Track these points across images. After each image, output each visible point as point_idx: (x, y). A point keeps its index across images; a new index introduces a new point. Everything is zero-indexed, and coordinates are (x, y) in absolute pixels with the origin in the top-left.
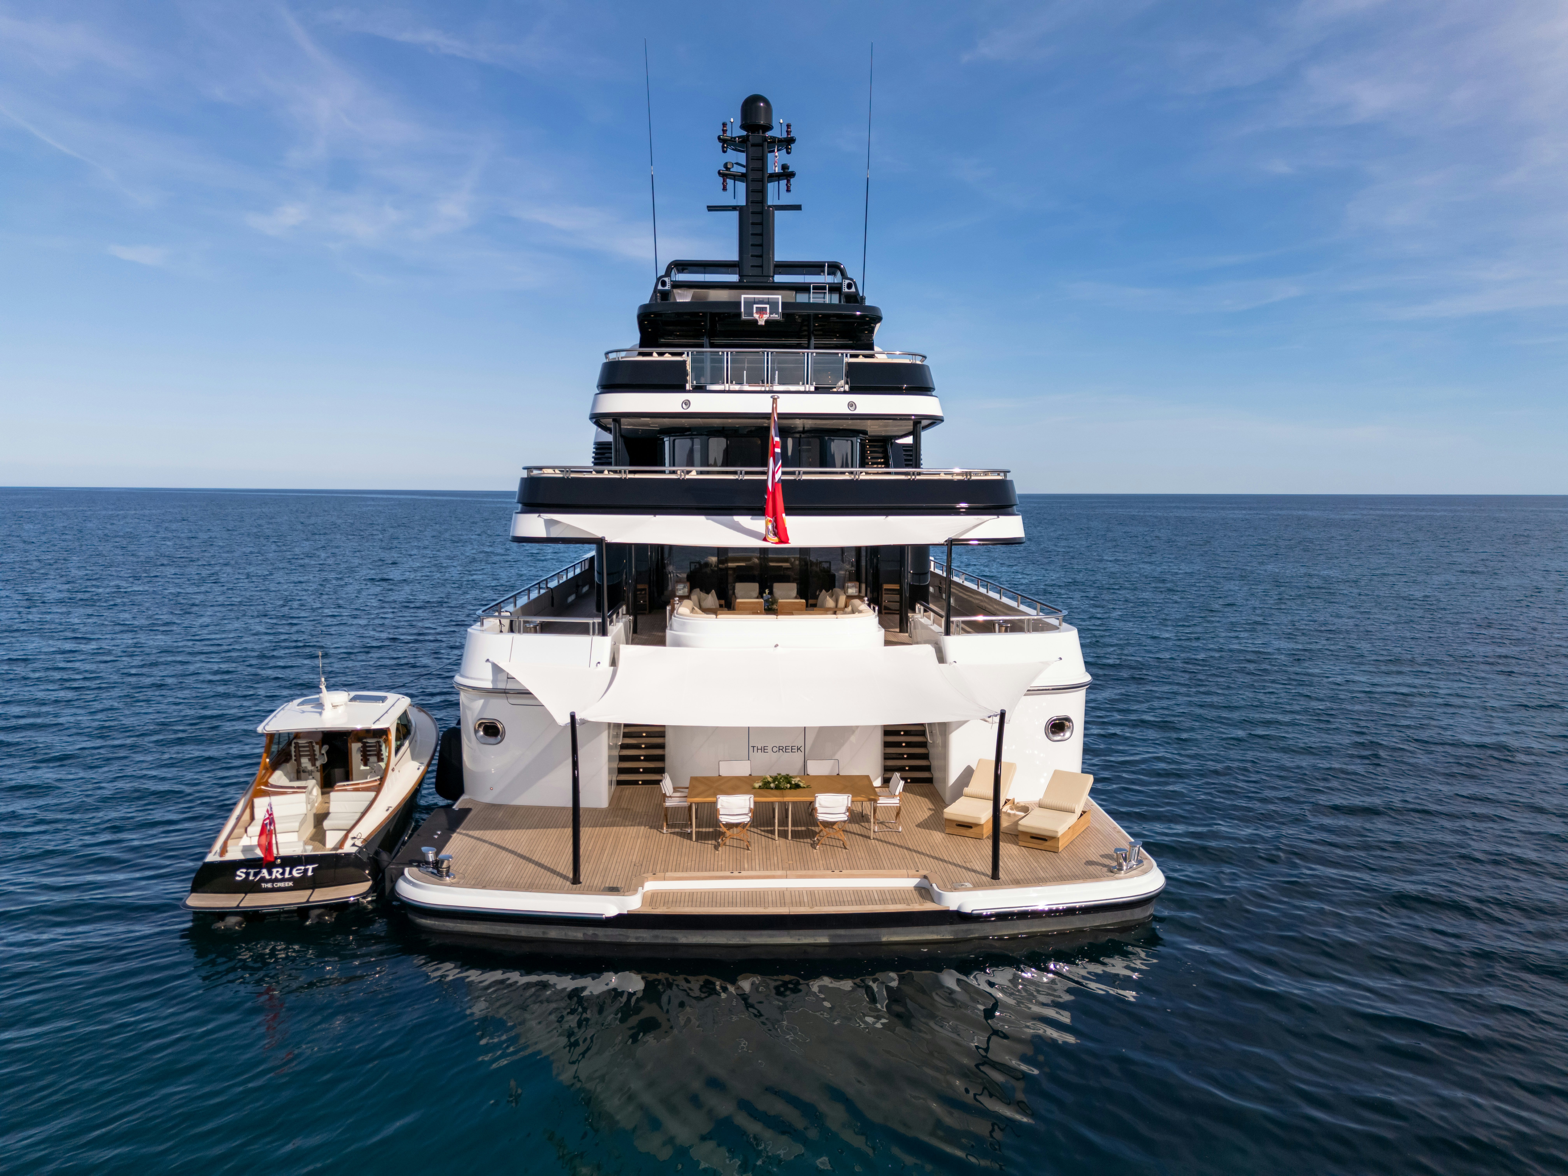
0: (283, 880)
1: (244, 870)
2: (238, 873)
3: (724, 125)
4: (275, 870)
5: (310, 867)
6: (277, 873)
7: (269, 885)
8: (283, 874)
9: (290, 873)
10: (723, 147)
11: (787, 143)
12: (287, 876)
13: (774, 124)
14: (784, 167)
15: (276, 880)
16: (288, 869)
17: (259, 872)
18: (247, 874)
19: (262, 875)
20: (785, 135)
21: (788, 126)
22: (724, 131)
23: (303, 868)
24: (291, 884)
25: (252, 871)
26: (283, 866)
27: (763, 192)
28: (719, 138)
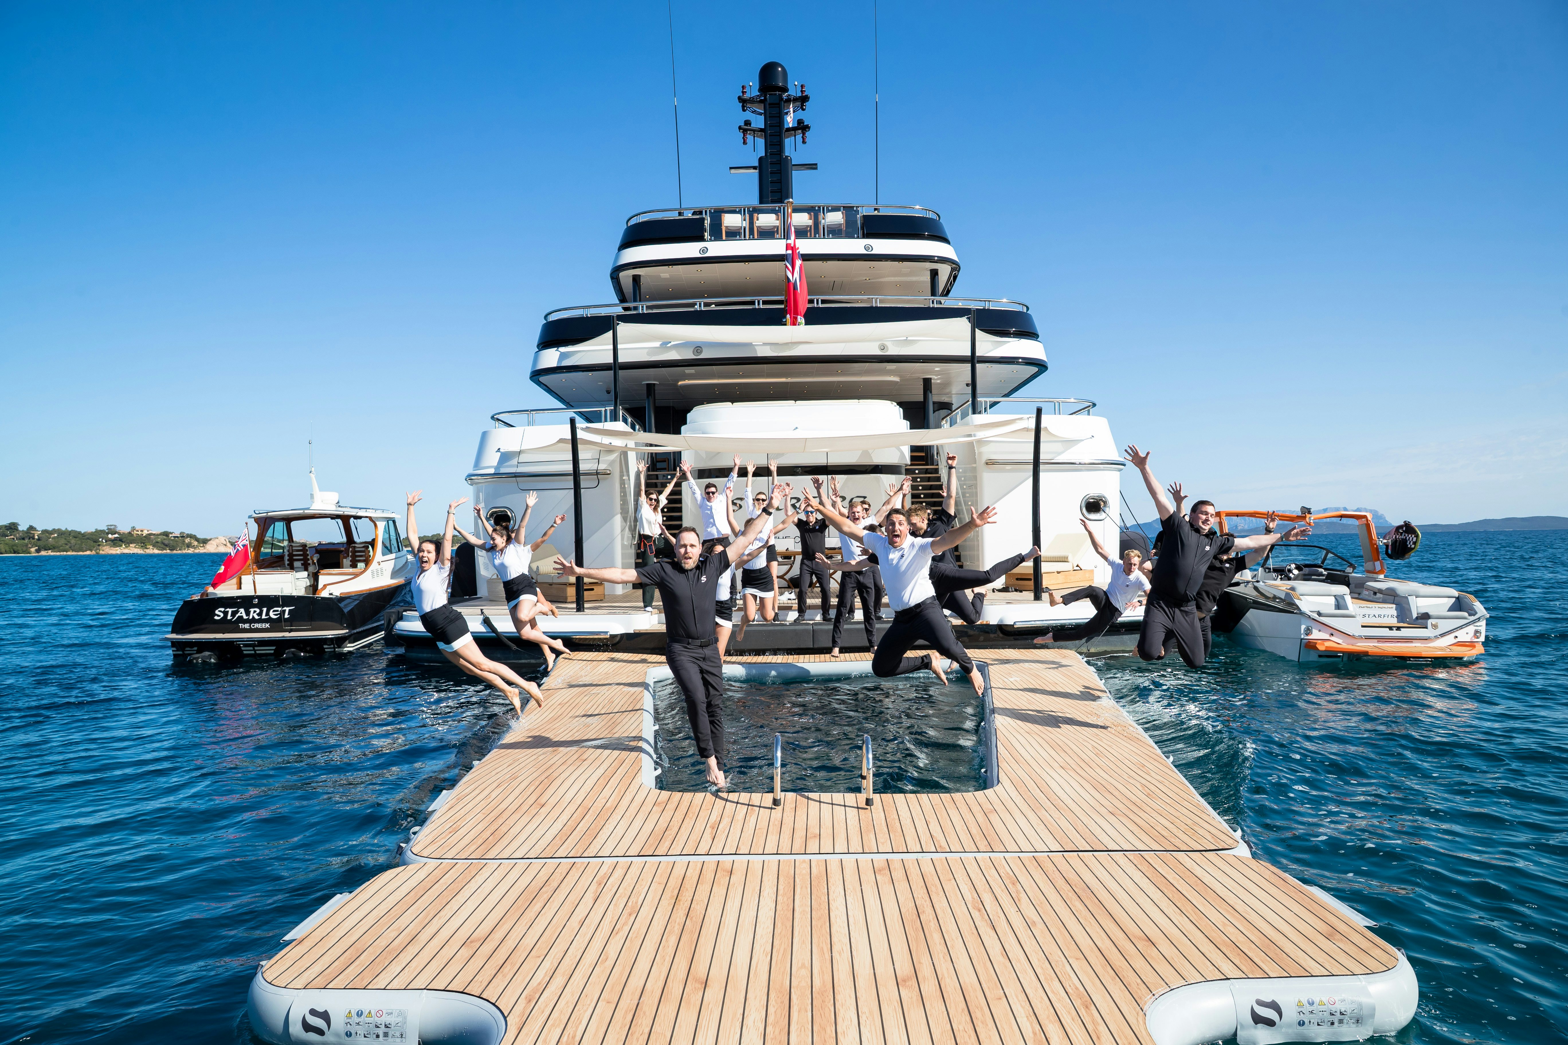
0: (261, 621)
1: (222, 609)
2: (217, 612)
3: (743, 87)
4: (252, 610)
5: (287, 609)
6: (254, 613)
7: (247, 626)
8: (260, 614)
9: (267, 614)
10: (743, 107)
11: (803, 100)
12: (264, 617)
13: (790, 86)
14: (800, 122)
15: (254, 621)
16: (265, 610)
17: (237, 612)
18: (226, 613)
19: (239, 614)
20: (799, 94)
21: (802, 86)
22: (743, 93)
23: (279, 609)
24: (268, 625)
25: (230, 610)
26: (260, 606)
27: (780, 146)
28: (739, 98)
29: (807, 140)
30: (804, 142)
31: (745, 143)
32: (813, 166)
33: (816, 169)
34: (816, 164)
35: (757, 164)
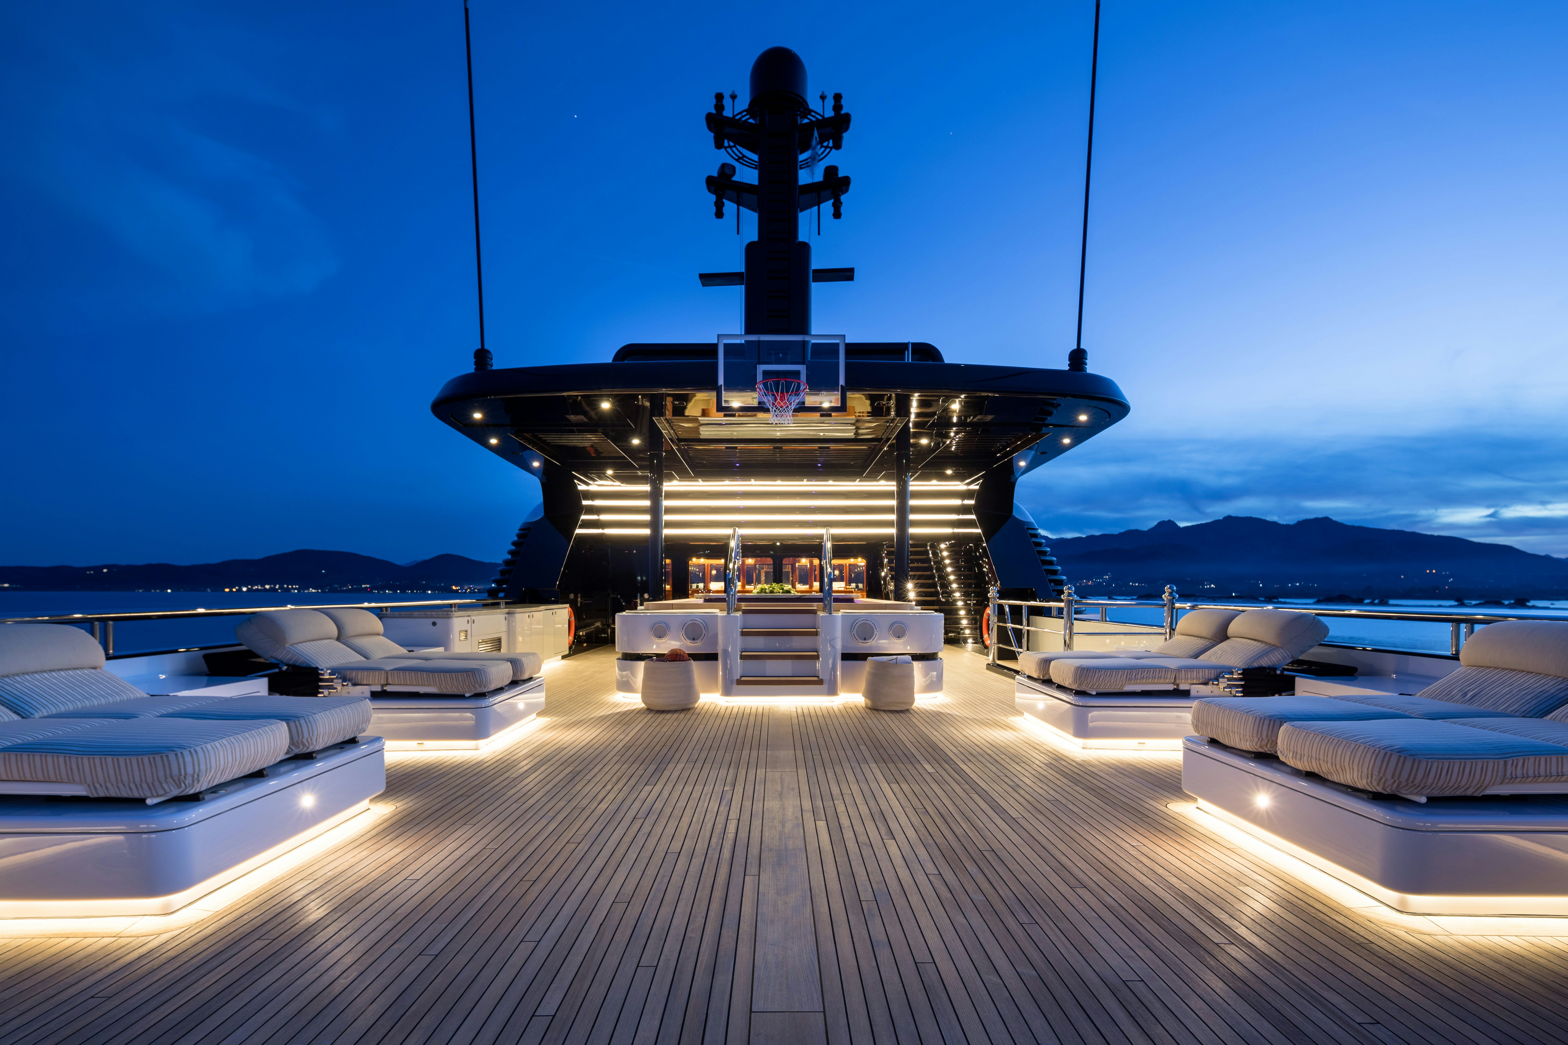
29: (843, 210)
30: (837, 215)
31: (719, 214)
32: (846, 274)
33: (851, 278)
34: (852, 270)
35: (739, 266)
